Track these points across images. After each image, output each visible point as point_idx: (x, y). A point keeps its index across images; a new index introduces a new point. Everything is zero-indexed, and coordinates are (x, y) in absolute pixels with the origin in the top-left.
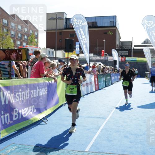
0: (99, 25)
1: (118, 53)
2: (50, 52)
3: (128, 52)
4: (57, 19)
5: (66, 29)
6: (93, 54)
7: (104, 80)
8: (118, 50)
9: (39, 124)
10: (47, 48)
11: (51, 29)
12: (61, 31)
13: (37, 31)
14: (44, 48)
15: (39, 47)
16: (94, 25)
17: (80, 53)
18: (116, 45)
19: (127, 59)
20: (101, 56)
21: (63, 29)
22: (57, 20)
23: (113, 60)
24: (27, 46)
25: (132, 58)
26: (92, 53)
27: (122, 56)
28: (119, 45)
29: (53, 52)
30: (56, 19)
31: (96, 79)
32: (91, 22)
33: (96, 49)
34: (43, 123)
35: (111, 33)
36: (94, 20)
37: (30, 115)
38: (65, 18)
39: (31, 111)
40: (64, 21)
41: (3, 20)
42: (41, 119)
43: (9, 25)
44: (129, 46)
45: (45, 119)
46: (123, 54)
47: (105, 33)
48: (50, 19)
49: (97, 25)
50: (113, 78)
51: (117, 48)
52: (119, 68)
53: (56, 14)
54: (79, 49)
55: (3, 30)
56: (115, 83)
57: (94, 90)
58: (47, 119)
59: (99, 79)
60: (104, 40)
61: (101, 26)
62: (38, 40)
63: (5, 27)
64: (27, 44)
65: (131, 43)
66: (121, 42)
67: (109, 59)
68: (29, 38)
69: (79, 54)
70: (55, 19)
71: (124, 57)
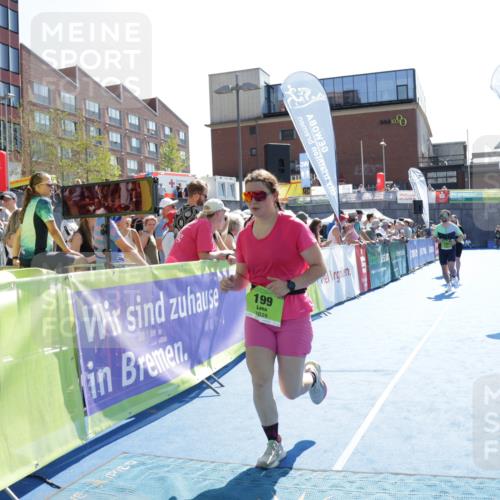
0: (364, 100)
1: (426, 179)
2: (223, 185)
3: (454, 173)
4: (241, 88)
5: (267, 115)
6: (350, 186)
7: (388, 259)
8: (425, 171)
9: (197, 396)
10: (214, 174)
11: (224, 120)
12: (253, 123)
13: (185, 127)
14: (205, 175)
15: (192, 172)
16: (350, 100)
17: (313, 185)
18: (420, 155)
19: (455, 194)
20: (375, 190)
21: (258, 118)
22: (241, 91)
23: (411, 202)
24: (157, 174)
25: (469, 191)
26: (347, 183)
27: (437, 187)
28: (426, 155)
29: (232, 186)
30: (237, 88)
31: (363, 259)
32: (341, 90)
33: (360, 171)
34: (208, 392)
35: (403, 121)
36: (348, 87)
37: (169, 370)
38: (262, 84)
39: (173, 359)
40: (262, 94)
41: (87, 102)
42: (203, 382)
43: (104, 116)
44: (458, 158)
45: (215, 381)
46: (440, 181)
47: (382, 122)
48: (219, 92)
49: (359, 100)
50: (413, 253)
51: (421, 165)
52: (431, 224)
53: (237, 77)
54: (308, 172)
55: (88, 131)
56: (420, 267)
57: (357, 292)
58: (220, 380)
59: (370, 258)
60: (382, 143)
61: (371, 100)
62: (187, 153)
63: (93, 121)
64: (157, 168)
65: (462, 148)
66: (434, 146)
67: (399, 197)
68: (161, 150)
69: (309, 188)
70: (232, 89)
71: (445, 188)
